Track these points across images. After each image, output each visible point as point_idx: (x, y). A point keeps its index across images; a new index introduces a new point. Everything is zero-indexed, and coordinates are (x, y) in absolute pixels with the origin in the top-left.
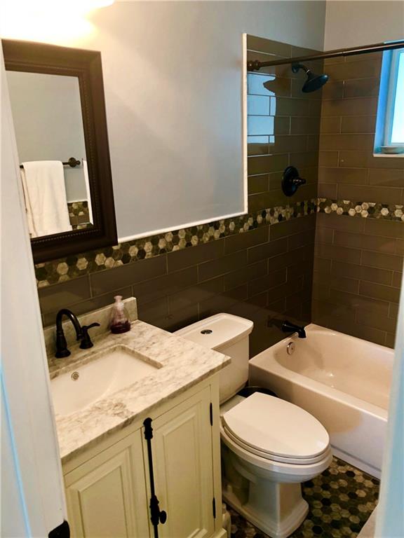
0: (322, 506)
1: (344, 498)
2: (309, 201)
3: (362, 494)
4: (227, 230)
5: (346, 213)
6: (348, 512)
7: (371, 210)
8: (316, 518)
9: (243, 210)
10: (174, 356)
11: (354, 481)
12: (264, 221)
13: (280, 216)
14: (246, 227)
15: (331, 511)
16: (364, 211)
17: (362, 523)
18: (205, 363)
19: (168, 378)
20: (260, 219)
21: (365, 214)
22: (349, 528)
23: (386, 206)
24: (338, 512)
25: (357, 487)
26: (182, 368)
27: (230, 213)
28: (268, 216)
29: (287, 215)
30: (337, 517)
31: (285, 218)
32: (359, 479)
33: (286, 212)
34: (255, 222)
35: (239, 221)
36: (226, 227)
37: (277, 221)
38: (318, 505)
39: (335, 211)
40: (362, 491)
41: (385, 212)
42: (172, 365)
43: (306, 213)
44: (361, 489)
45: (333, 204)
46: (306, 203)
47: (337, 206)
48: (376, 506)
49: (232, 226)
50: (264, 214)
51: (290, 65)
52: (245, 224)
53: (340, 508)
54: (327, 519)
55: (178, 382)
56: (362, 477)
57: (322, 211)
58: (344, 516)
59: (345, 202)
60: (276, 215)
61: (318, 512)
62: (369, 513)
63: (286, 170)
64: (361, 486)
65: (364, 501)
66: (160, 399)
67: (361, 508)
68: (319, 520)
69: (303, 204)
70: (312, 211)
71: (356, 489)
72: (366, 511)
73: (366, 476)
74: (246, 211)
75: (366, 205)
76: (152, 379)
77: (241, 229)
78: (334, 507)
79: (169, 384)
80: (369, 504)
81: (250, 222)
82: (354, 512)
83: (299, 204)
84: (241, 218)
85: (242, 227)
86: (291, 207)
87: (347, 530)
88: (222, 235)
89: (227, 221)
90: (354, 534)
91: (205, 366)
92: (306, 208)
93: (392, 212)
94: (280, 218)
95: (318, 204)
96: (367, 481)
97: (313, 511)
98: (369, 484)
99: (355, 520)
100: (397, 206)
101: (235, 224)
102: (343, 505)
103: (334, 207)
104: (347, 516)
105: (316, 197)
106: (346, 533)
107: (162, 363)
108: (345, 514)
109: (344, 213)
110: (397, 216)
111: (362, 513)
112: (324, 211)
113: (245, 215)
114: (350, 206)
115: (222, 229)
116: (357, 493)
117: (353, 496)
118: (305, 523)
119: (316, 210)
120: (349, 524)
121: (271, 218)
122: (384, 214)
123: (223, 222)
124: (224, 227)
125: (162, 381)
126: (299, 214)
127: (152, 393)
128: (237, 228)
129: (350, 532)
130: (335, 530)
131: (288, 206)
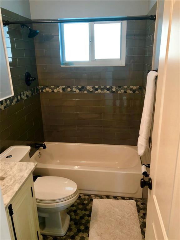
0: (74, 213)
1: (81, 206)
2: (36, 88)
3: (86, 202)
4: (7, 105)
5: (53, 92)
6: (84, 211)
7: (63, 89)
8: (74, 219)
9: (12, 94)
10: (8, 171)
11: (82, 198)
12: (21, 98)
13: (27, 95)
14: (14, 102)
15: (78, 214)
16: (60, 90)
17: (91, 212)
18: (26, 169)
19: (12, 182)
20: (19, 97)
21: (61, 91)
22: (87, 217)
23: (69, 87)
24: (81, 213)
25: (84, 200)
26: (16, 175)
27: (6, 96)
28: (22, 95)
29: (29, 95)
30: (81, 215)
31: (29, 96)
32: (83, 197)
33: (28, 93)
34: (18, 99)
35: (11, 99)
36: (6, 103)
37: (26, 98)
38: (73, 214)
39: (48, 91)
40: (86, 201)
41: (69, 89)
42: (10, 175)
43: (36, 93)
44: (85, 200)
45: (47, 88)
46: (35, 88)
47: (48, 89)
48: (92, 204)
49: (8, 102)
50: (20, 95)
51: (20, 24)
52: (14, 101)
53: (81, 211)
54: (78, 218)
55: (19, 181)
56: (84, 196)
57: (42, 91)
58: (83, 213)
59: (52, 86)
60: (25, 95)
61: (74, 217)
62: (91, 208)
63: (26, 74)
64: (85, 199)
65: (88, 204)
66: (15, 192)
67: (88, 207)
68: (75, 219)
69: (34, 89)
70: (38, 92)
71: (83, 201)
72: (90, 208)
73: (85, 195)
74: (13, 95)
75: (61, 87)
76: (4, 185)
77: (13, 103)
78: (79, 212)
79: (15, 184)
80: (90, 204)
81: (16, 99)
82: (86, 210)
83: (33, 89)
84: (12, 98)
85: (13, 102)
86: (30, 91)
87: (86, 218)
88: (5, 107)
89: (6, 100)
90: (89, 218)
91: (27, 170)
92: (36, 91)
93: (72, 89)
94: (27, 96)
95: (40, 88)
96: (86, 197)
97: (72, 217)
98: (87, 197)
99: (87, 213)
100: (73, 87)
101: (10, 101)
102: (82, 209)
103: (47, 89)
104: (84, 213)
105: (38, 86)
106: (87, 219)
107: (4, 176)
108: (83, 212)
109: (52, 92)
110: (74, 90)
111: (89, 209)
112: (43, 92)
113: (13, 96)
114: (54, 88)
115: (5, 105)
116: (84, 203)
117: (83, 204)
118: (71, 224)
119: (39, 92)
120: (86, 215)
121: (24, 96)
122: (69, 90)
123: (4, 101)
124: (5, 103)
125: (10, 184)
126: (34, 94)
127: (9, 191)
128: (11, 103)
129: (88, 218)
130: (82, 220)
131: (29, 90)
